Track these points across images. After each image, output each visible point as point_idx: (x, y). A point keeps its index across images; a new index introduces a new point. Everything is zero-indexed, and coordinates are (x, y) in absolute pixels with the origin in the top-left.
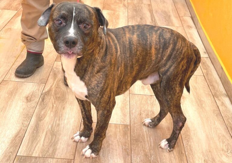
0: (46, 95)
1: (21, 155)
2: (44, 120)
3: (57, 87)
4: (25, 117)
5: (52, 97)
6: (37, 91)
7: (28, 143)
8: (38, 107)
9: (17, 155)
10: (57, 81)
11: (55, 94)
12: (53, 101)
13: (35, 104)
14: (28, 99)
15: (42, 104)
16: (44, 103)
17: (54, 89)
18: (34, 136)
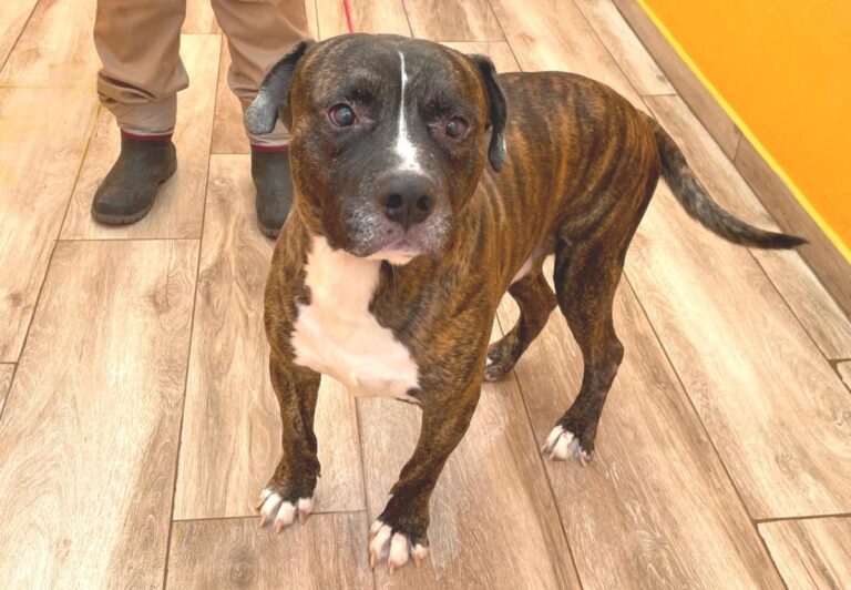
0: (214, 279)
1: (187, 518)
2: (231, 372)
3: (243, 247)
4: (166, 371)
5: (234, 284)
6: (180, 269)
7: (200, 467)
8: (197, 329)
9: (175, 518)
10: (236, 226)
11: (244, 274)
12: (242, 297)
13: (186, 316)
14: (159, 301)
15: (210, 316)
16: (213, 312)
17: (232, 257)
18: (212, 440)
